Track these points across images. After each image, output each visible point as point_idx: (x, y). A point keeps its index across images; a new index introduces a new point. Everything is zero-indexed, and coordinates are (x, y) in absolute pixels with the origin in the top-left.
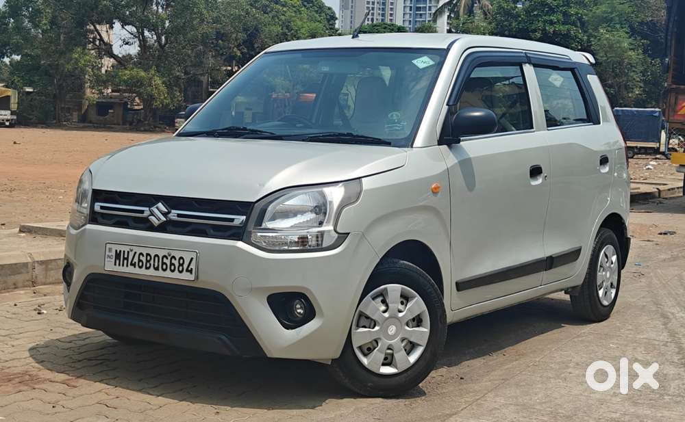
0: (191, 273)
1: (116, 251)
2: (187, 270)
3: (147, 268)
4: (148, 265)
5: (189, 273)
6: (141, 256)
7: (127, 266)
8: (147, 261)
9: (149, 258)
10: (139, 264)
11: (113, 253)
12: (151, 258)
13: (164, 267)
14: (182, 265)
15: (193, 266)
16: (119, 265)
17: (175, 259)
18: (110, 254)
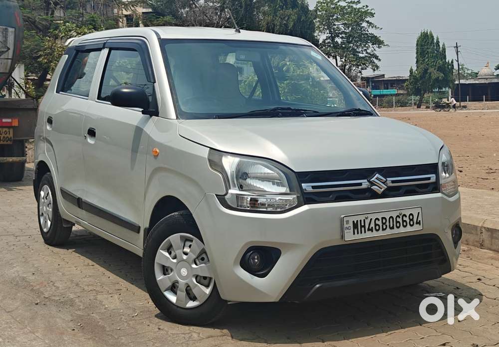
0: (420, 224)
1: (353, 221)
2: (417, 223)
3: (383, 230)
4: (384, 227)
5: (418, 225)
6: (377, 221)
7: (365, 232)
8: (383, 224)
9: (384, 221)
10: (375, 228)
11: (351, 225)
12: (386, 221)
13: (398, 225)
14: (412, 220)
15: (420, 219)
16: (358, 233)
17: (406, 217)
18: (347, 226)
